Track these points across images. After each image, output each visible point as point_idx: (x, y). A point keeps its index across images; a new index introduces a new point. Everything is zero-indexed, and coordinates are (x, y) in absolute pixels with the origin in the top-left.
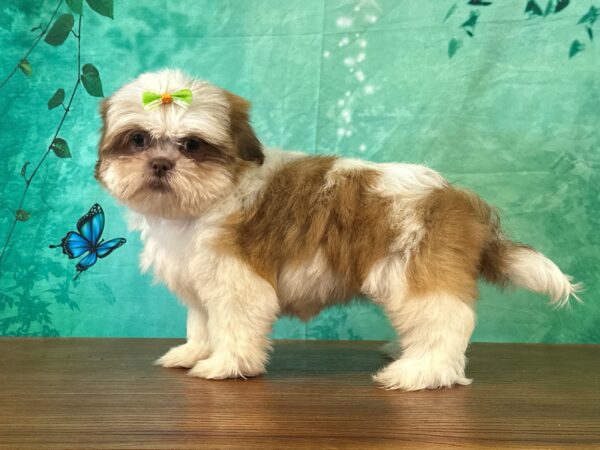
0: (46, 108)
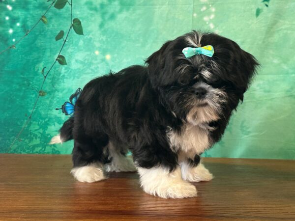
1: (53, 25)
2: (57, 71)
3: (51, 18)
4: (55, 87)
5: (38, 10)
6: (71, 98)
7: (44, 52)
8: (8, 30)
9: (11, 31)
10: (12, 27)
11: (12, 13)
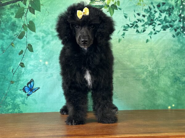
0: (18, 55)
1: (17, 47)
2: (20, 70)
3: (16, 44)
4: (19, 78)
5: (9, 40)
6: (28, 84)
7: (13, 61)
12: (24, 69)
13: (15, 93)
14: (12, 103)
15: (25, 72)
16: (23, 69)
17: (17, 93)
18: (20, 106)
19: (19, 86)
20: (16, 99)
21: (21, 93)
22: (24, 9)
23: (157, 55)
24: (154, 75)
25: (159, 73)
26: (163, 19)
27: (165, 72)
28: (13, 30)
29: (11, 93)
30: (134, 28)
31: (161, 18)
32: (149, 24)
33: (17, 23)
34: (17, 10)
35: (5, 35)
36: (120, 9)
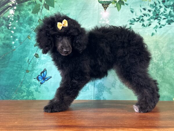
6: (41, 74)
7: (29, 52)
8: (12, 42)
9: (13, 43)
10: (14, 41)
11: (14, 35)
12: (39, 60)
13: (30, 81)
14: (27, 90)
15: (39, 62)
16: (37, 60)
17: (31, 81)
18: (33, 93)
19: (34, 75)
20: (31, 87)
21: (35, 81)
22: (40, 5)
23: (163, 47)
24: (159, 67)
25: (164, 66)
26: (168, 14)
27: (170, 64)
28: (30, 24)
29: (26, 81)
30: (140, 22)
31: (166, 12)
32: (154, 18)
33: (33, 18)
34: (34, 6)
35: (23, 28)
36: (127, 4)
